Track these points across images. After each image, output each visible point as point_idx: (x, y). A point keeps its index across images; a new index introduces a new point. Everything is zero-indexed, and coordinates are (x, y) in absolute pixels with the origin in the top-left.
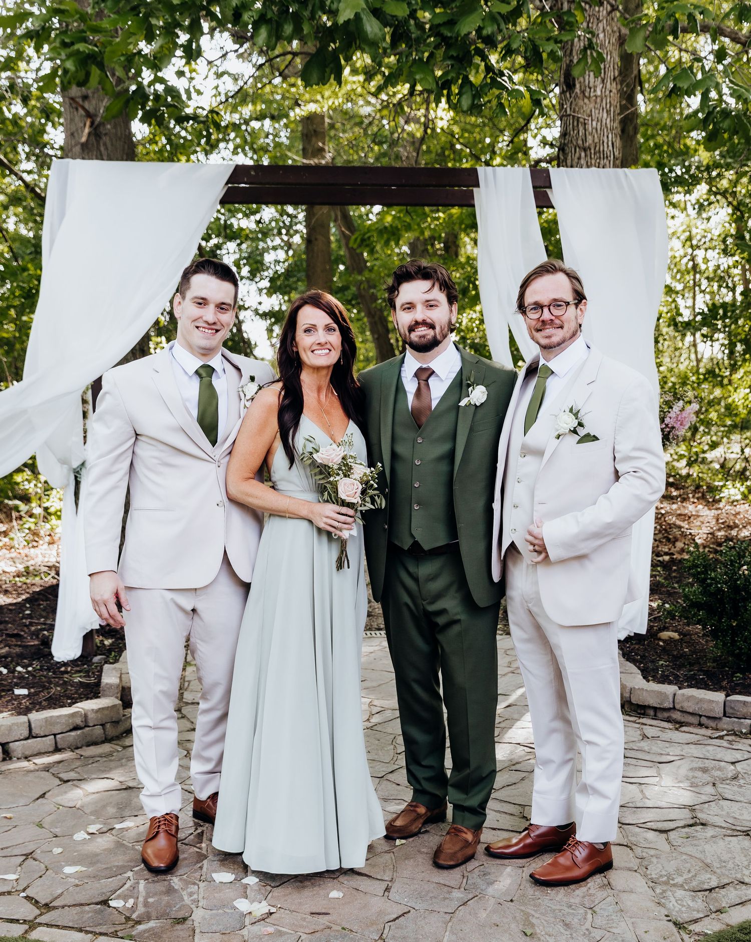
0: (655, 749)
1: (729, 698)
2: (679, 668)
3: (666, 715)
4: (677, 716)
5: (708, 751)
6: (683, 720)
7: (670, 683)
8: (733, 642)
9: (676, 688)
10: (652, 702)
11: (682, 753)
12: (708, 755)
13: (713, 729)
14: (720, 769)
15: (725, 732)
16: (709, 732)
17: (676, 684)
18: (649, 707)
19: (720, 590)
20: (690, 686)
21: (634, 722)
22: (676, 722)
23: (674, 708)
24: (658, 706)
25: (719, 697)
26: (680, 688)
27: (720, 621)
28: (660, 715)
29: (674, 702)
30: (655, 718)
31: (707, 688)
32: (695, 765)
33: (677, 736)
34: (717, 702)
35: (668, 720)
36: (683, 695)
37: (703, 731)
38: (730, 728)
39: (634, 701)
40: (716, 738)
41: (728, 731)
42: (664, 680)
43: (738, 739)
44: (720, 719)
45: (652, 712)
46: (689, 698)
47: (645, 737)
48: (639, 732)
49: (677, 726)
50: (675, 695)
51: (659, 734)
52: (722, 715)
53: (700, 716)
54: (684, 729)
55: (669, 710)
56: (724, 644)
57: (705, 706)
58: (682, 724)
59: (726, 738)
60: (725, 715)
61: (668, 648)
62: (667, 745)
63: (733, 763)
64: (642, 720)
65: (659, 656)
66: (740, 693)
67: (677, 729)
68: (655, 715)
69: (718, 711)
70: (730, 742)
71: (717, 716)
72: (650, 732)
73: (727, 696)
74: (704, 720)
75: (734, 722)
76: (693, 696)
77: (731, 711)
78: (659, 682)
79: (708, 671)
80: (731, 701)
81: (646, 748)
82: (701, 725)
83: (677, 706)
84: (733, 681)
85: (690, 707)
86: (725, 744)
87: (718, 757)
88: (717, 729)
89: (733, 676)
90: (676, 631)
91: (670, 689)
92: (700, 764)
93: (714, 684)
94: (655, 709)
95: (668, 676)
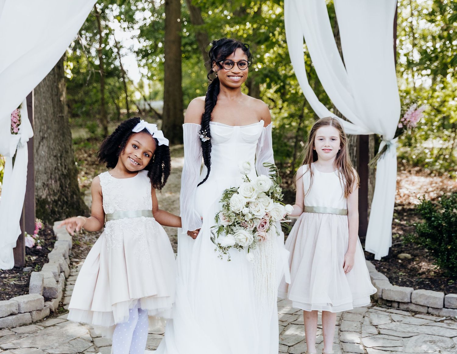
0: (400, 329)
1: (447, 296)
2: (413, 276)
3: (405, 306)
4: (412, 307)
5: (434, 330)
6: (416, 310)
7: (407, 286)
8: (448, 259)
9: (412, 289)
10: (397, 298)
11: (417, 331)
12: (434, 333)
13: (437, 316)
14: (443, 341)
15: (444, 318)
16: (434, 318)
17: (411, 287)
18: (394, 302)
19: (440, 225)
20: (420, 288)
21: (385, 311)
22: (412, 311)
23: (411, 302)
24: (400, 301)
25: (440, 295)
26: (415, 289)
27: (440, 245)
28: (402, 306)
29: (411, 298)
30: (398, 308)
31: (431, 289)
32: (426, 339)
33: (414, 320)
34: (439, 298)
35: (407, 310)
36: (417, 294)
37: (430, 317)
38: (448, 315)
39: (384, 298)
40: (439, 322)
41: (447, 317)
42: (403, 284)
43: (453, 322)
44: (441, 309)
45: (396, 305)
46: (421, 296)
47: (393, 321)
48: (389, 318)
49: (413, 314)
50: (411, 293)
51: (402, 319)
52: (442, 307)
53: (428, 307)
54: (417, 316)
55: (408, 303)
56: (442, 261)
57: (431, 301)
58: (416, 313)
59: (445, 321)
60: (444, 307)
61: (404, 264)
62: (407, 326)
63: (451, 338)
64: (389, 310)
65: (399, 269)
66: (453, 293)
67: (413, 316)
68: (398, 307)
69: (440, 304)
70: (448, 324)
71: (439, 307)
72: (396, 317)
73: (445, 294)
74: (430, 310)
75: (450, 312)
76: (423, 294)
77: (448, 304)
78: (400, 286)
79: (431, 278)
80: (448, 298)
81: (394, 328)
82: (428, 313)
83: (413, 301)
84: (448, 285)
85: (422, 302)
86: (445, 325)
87: (441, 334)
88: (439, 316)
89: (447, 282)
90: (409, 253)
91: (408, 290)
92: (429, 338)
93: (436, 287)
94: (399, 303)
95: (405, 282)
